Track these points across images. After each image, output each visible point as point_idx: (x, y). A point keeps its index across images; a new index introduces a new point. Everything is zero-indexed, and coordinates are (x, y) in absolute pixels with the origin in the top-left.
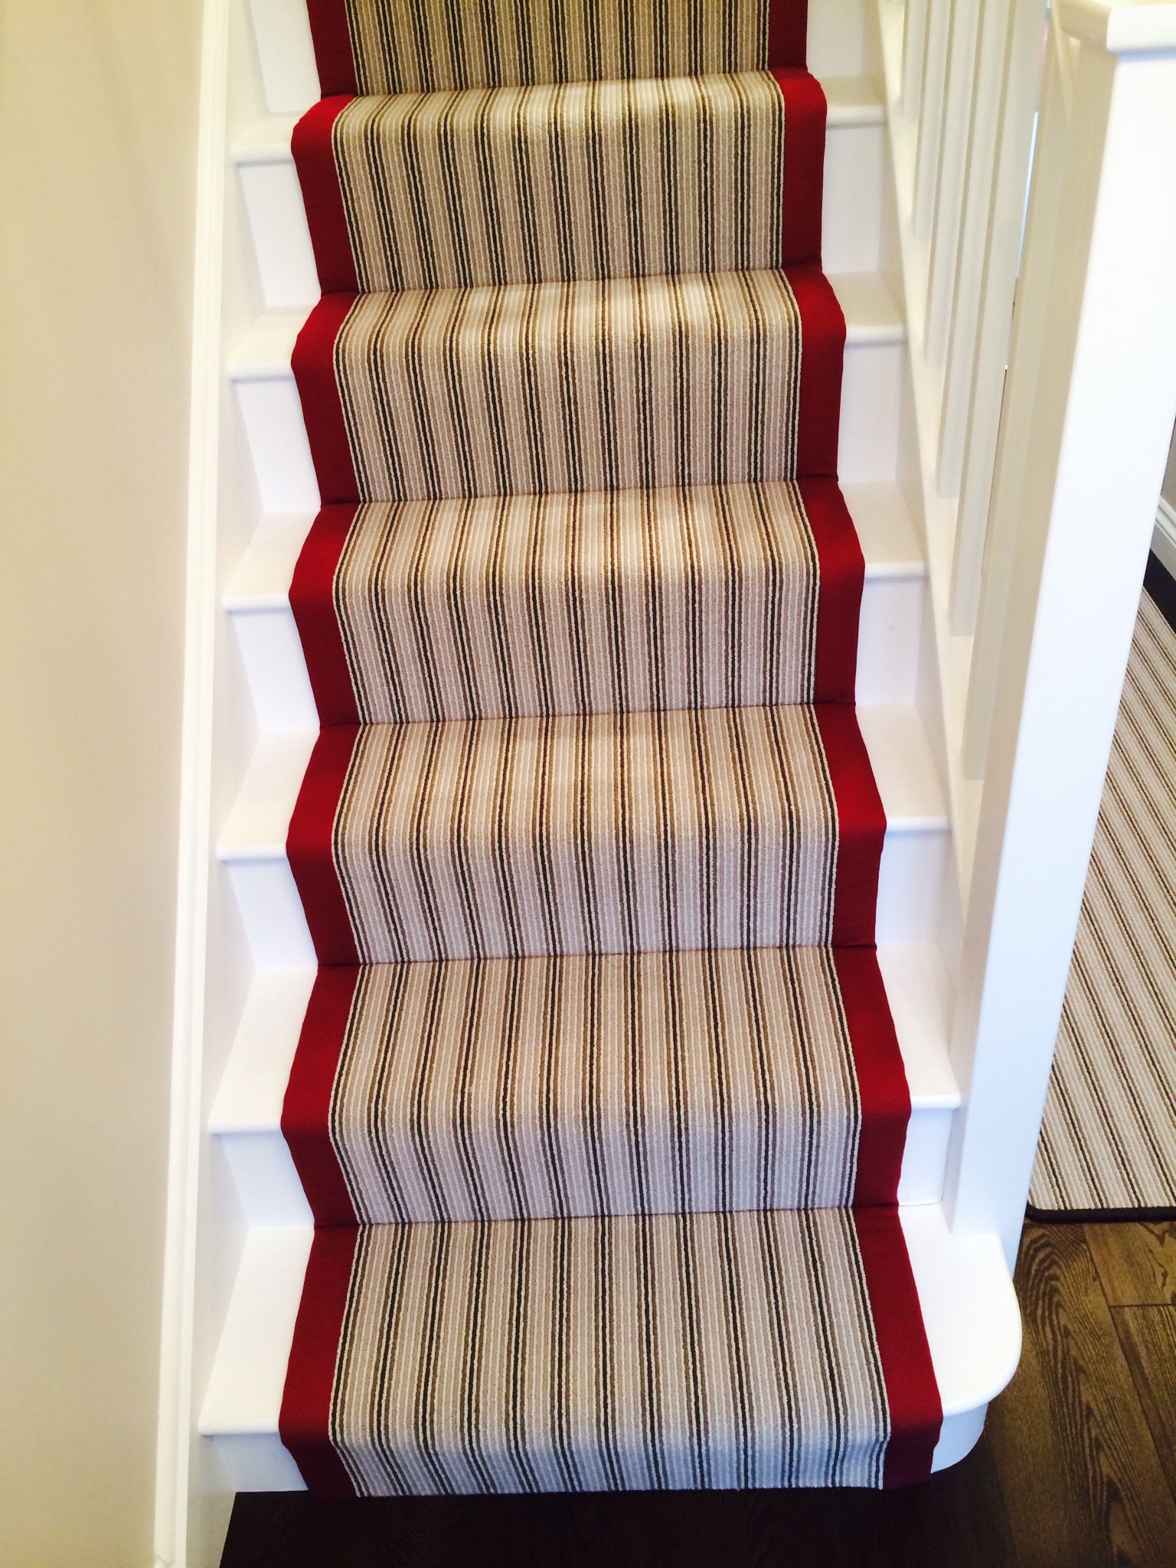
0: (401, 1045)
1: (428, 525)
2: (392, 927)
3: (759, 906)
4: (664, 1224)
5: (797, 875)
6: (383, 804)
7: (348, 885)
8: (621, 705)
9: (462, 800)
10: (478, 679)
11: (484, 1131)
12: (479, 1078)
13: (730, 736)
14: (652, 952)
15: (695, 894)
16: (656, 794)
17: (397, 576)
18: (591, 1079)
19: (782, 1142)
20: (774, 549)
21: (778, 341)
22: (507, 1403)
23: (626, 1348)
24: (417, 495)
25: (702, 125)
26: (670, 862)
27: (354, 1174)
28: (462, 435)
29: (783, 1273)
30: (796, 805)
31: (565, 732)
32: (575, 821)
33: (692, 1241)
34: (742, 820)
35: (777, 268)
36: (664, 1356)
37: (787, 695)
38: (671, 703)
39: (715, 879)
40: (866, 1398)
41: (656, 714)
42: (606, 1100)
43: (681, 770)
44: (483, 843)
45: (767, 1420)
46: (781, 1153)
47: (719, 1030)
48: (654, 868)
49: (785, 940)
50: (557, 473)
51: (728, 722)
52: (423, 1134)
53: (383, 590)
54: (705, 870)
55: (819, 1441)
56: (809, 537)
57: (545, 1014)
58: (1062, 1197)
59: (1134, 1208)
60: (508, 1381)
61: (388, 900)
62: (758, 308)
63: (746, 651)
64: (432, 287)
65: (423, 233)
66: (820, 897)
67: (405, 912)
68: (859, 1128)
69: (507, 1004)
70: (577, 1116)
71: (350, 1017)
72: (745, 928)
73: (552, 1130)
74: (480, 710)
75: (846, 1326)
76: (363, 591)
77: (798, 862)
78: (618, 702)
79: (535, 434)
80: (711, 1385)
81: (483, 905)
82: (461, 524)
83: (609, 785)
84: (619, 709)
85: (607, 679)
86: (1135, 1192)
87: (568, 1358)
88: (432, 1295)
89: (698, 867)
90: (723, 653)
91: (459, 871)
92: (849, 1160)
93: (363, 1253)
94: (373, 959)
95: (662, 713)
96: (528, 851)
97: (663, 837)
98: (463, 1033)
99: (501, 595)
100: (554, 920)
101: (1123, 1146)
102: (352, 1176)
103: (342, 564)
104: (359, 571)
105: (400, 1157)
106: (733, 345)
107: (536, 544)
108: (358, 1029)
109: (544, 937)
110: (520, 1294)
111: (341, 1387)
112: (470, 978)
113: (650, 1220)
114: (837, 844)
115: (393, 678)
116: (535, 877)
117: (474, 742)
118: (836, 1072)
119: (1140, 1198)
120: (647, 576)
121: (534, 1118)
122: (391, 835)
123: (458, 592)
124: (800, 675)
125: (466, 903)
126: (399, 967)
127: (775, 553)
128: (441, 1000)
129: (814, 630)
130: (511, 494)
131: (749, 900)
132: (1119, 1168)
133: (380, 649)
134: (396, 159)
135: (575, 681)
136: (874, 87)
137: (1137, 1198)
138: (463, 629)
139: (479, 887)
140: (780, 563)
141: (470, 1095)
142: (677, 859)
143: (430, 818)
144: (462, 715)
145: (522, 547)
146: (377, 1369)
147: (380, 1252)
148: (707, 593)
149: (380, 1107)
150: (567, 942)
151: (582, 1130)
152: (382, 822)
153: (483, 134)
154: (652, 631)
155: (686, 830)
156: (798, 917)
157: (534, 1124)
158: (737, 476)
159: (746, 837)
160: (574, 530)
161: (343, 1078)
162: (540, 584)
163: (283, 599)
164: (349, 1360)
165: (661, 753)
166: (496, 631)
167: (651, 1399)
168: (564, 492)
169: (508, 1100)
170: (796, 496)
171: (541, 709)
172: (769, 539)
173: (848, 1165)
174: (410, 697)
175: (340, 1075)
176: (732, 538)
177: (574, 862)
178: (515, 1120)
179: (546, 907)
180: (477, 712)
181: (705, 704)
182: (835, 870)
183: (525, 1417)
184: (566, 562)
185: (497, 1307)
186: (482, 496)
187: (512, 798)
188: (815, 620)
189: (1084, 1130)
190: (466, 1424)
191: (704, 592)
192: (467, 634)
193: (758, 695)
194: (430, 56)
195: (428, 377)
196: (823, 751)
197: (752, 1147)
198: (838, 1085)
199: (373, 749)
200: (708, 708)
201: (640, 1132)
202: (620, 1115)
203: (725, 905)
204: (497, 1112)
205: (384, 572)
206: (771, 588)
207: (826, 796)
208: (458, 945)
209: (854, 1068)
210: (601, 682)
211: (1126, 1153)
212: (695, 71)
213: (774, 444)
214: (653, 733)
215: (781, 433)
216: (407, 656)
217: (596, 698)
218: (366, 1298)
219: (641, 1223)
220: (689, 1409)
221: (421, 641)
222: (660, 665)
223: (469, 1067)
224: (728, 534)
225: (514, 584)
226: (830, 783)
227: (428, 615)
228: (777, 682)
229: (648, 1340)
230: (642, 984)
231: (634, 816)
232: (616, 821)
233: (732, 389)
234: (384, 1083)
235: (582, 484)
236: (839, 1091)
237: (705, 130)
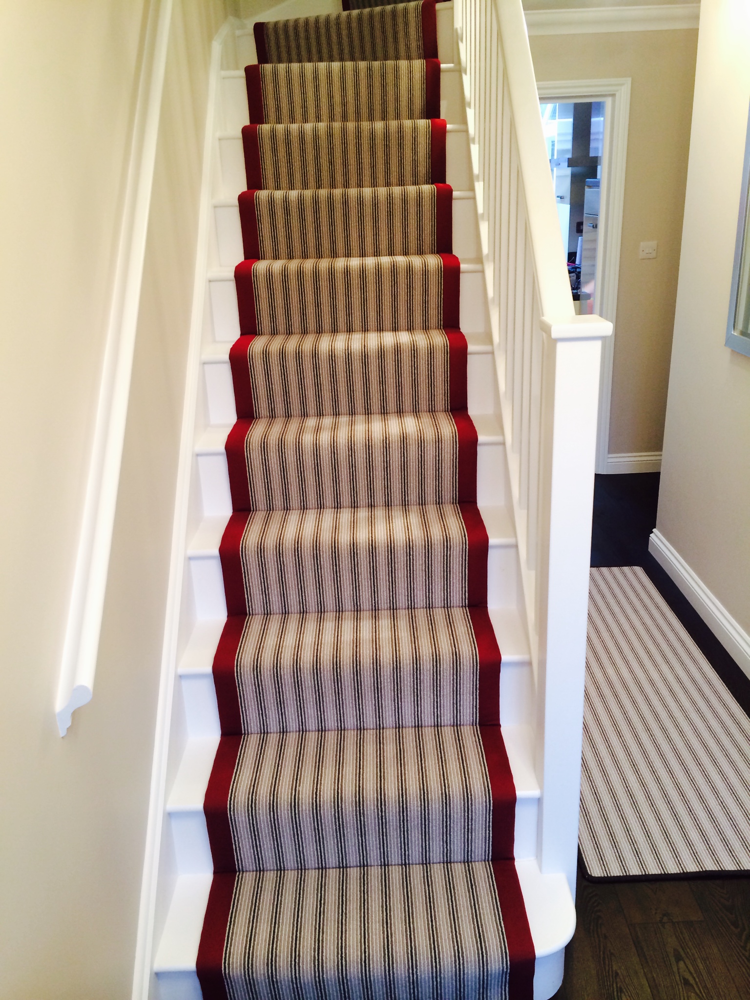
0: (264, 770)
1: (284, 520)
2: (261, 712)
3: (442, 701)
4: (395, 870)
5: (460, 684)
6: (260, 649)
7: (241, 688)
8: (375, 606)
9: (298, 647)
10: (306, 592)
11: (306, 810)
12: (303, 783)
13: (428, 620)
14: (390, 728)
15: (411, 695)
16: (392, 644)
17: (270, 541)
18: (359, 783)
19: (454, 817)
20: (447, 531)
21: (447, 442)
22: (315, 951)
23: (376, 926)
24: (279, 508)
25: (413, 352)
26: (399, 677)
27: (238, 837)
28: (302, 480)
29: (456, 891)
30: (458, 649)
31: (348, 618)
32: (353, 656)
33: (410, 877)
34: (433, 656)
35: (448, 411)
36: (395, 929)
37: (455, 602)
38: (399, 605)
39: (420, 686)
40: (497, 946)
41: (392, 611)
42: (366, 793)
43: (404, 634)
44: (308, 666)
45: (447, 958)
46: (453, 823)
47: (423, 762)
48: (391, 680)
49: (455, 722)
50: (346, 499)
51: (427, 614)
52: (275, 811)
53: (264, 548)
54: (415, 681)
55: (473, 971)
56: (463, 527)
57: (336, 755)
58: (606, 870)
59: (642, 875)
60: (315, 942)
61: (260, 697)
62: (438, 427)
63: (435, 580)
64: (289, 417)
65: (286, 393)
66: (472, 697)
67: (268, 703)
68: (492, 808)
69: (317, 751)
70: (352, 801)
71: (238, 757)
72: (436, 714)
73: (340, 808)
74: (306, 608)
75: (487, 914)
76: (254, 548)
77: (460, 677)
78: (374, 605)
79: (336, 480)
80: (418, 941)
81: (306, 700)
82: (300, 520)
83: (369, 641)
84: (374, 608)
85: (368, 593)
86: (643, 867)
87: (346, 931)
88: (276, 903)
89: (412, 679)
90: (424, 580)
91: (296, 681)
92: (487, 829)
93: (239, 884)
94: (249, 731)
95: (395, 611)
96: (330, 670)
97: (395, 663)
98: (295, 764)
99: (320, 550)
100: (341, 709)
101: (637, 845)
102: (236, 839)
103: (244, 536)
104: (253, 539)
105: (262, 826)
106: (427, 443)
107: (336, 528)
108: (242, 762)
109: (336, 719)
110: (321, 902)
111: (229, 945)
112: (299, 740)
113: (388, 868)
114: (478, 668)
115: (265, 592)
116: (333, 684)
117: (304, 622)
118: (480, 779)
119: (646, 870)
120: (388, 542)
121: (331, 802)
122: (264, 662)
123: (299, 549)
124: (461, 592)
125: (298, 698)
126: (262, 735)
127: (447, 533)
128: (284, 750)
129: (467, 570)
130: (324, 508)
131: (437, 699)
132: (635, 856)
133: (260, 576)
134: (276, 362)
135: (353, 594)
136: (488, 338)
137: (644, 870)
138: (301, 567)
139: (305, 689)
140: (450, 538)
141: (299, 791)
142: (402, 675)
143: (283, 654)
144: (297, 611)
145: (329, 530)
146: (247, 937)
147: (248, 884)
148: (416, 551)
149: (254, 797)
150: (347, 722)
151: (354, 808)
152: (259, 656)
153: (315, 353)
154: (390, 569)
155: (406, 660)
156: (461, 708)
157: (331, 805)
158: (430, 501)
159: (435, 664)
160: (354, 524)
161: (235, 784)
162: (338, 545)
163: (216, 552)
164: (233, 933)
165: (394, 628)
166: (316, 568)
167: (388, 949)
168: (349, 507)
169: (318, 793)
170: (458, 510)
171: (336, 608)
172: (445, 528)
173: (488, 832)
174: (273, 601)
175: (234, 783)
176: (427, 527)
177: (352, 676)
178: (322, 803)
179: (338, 701)
180: (305, 609)
181: (416, 606)
182: (478, 682)
183: (324, 958)
184: (350, 536)
185: (309, 907)
186: (310, 509)
187: (322, 646)
188: (467, 565)
189: (617, 838)
190: (293, 963)
191: (414, 550)
192: (303, 570)
193: (441, 602)
194: (291, 320)
195: (288, 454)
196: (472, 627)
197: (439, 819)
198: (481, 785)
199: (254, 626)
200: (417, 608)
201: (383, 810)
202: (374, 800)
203: (426, 701)
204: (313, 799)
205: (264, 540)
206: (445, 549)
207: (473, 645)
208: (293, 723)
209: (488, 778)
210: (365, 595)
211: (638, 848)
212: (410, 329)
213: (447, 487)
214: (391, 618)
215: (450, 482)
216: (273, 580)
217: (363, 603)
218: (241, 905)
219: (383, 870)
220: (408, 953)
221: (280, 573)
222: (394, 586)
223: (299, 779)
224: (426, 525)
225: (326, 545)
226: (475, 639)
227: (285, 560)
228: (450, 596)
229: (387, 923)
230: (385, 742)
231: (381, 654)
232: (373, 656)
233: (427, 462)
234: (256, 786)
235: (357, 504)
236: (481, 788)
237: (414, 353)
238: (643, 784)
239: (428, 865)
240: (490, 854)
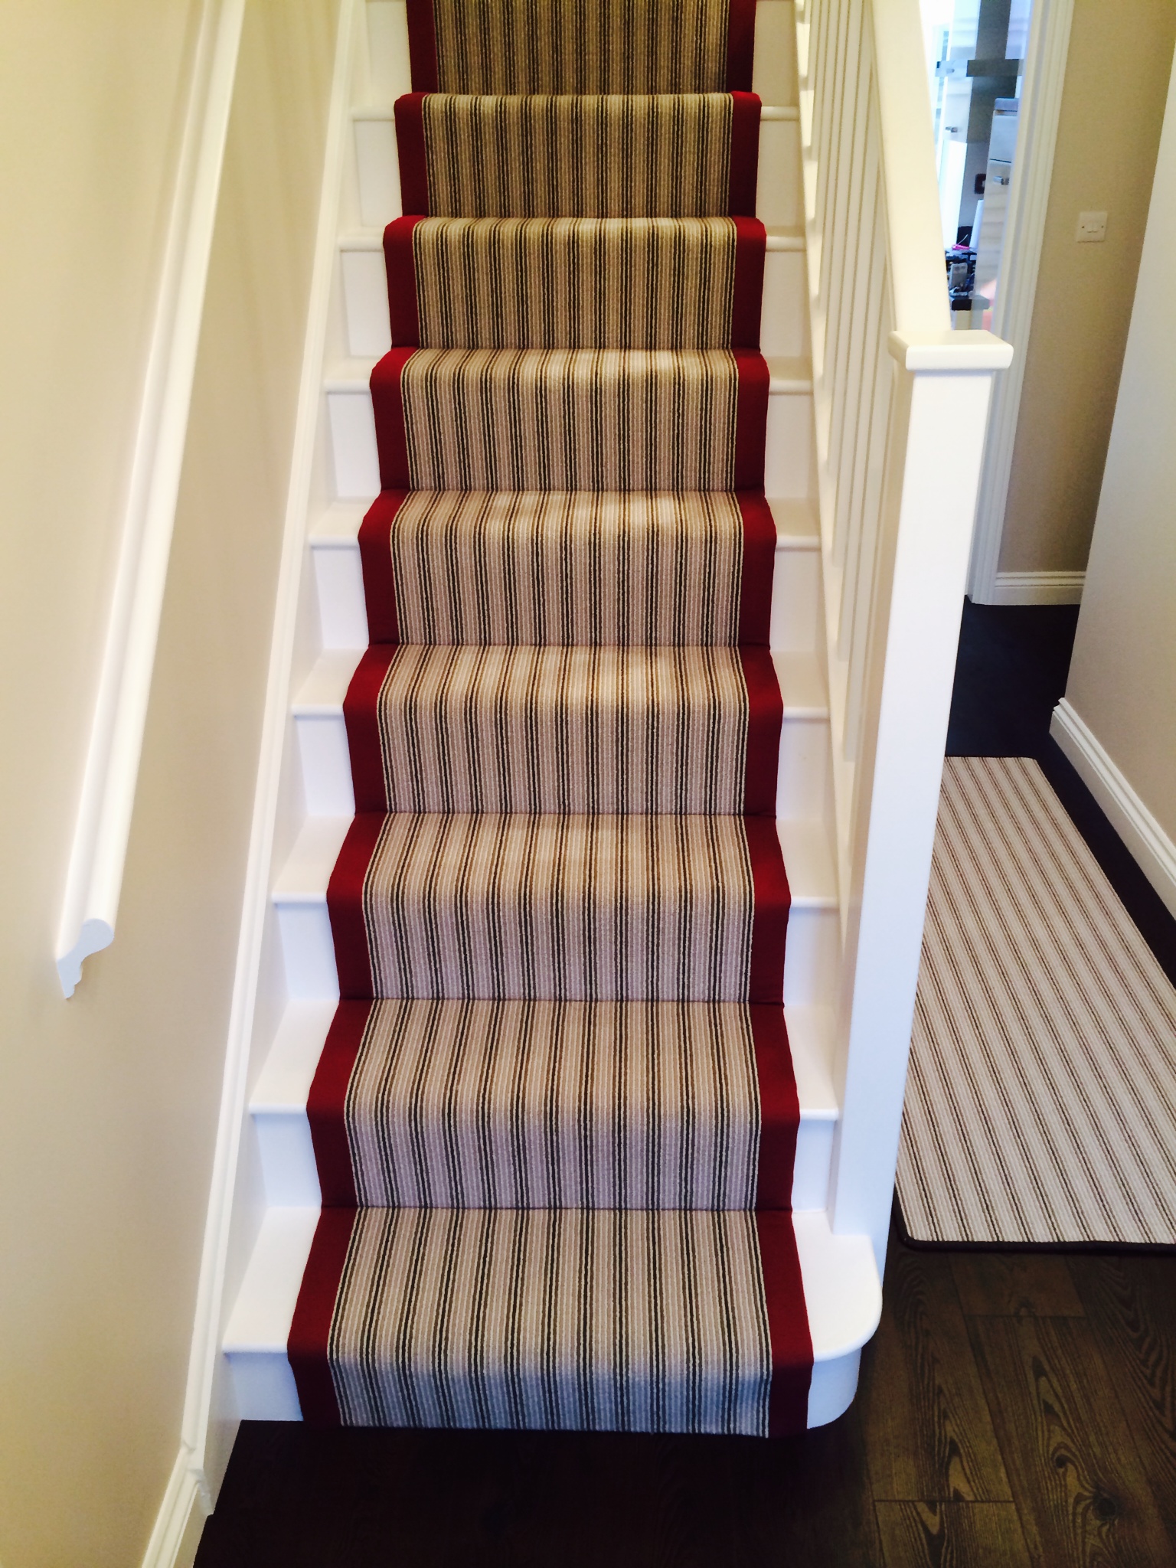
0: (404, 1055)
1: (452, 661)
2: (402, 966)
3: (692, 964)
4: (604, 1216)
5: (722, 939)
6: (403, 866)
7: (371, 928)
8: (593, 807)
9: (466, 867)
10: (483, 780)
11: (466, 1121)
12: (464, 1080)
13: (677, 834)
14: (607, 1001)
15: (642, 951)
16: (616, 870)
17: (427, 695)
18: (553, 1085)
19: (699, 1142)
20: (716, 692)
21: (725, 542)
22: (471, 1334)
23: (568, 1300)
24: (444, 641)
25: (677, 386)
26: (624, 922)
27: (359, 1155)
28: (483, 597)
29: (696, 1254)
30: (723, 883)
31: (548, 824)
32: (552, 886)
33: (626, 1228)
34: (680, 891)
35: (730, 491)
36: (597, 1307)
37: (723, 806)
38: (632, 808)
39: (658, 938)
40: (754, 1341)
41: (620, 816)
42: (563, 1100)
43: (637, 855)
44: (480, 898)
45: (676, 1356)
46: (698, 1152)
47: (656, 1056)
48: (611, 926)
49: (712, 995)
50: (554, 630)
51: (676, 824)
52: (418, 1120)
53: (416, 705)
54: (651, 930)
55: (716, 1376)
56: (742, 685)
57: (519, 1039)
58: (936, 1232)
59: (994, 1242)
60: (472, 1319)
61: (402, 943)
62: (712, 517)
63: (692, 769)
64: (466, 489)
65: (463, 449)
66: (740, 959)
67: (414, 953)
68: (759, 1133)
69: (489, 1031)
70: (540, 1111)
71: (365, 1034)
72: (681, 983)
73: (520, 1121)
74: (482, 806)
75: (743, 1292)
76: (400, 705)
77: (723, 927)
78: (591, 805)
79: (539, 600)
80: (633, 1327)
81: (475, 951)
82: (478, 663)
83: (580, 863)
84: (591, 811)
85: (583, 786)
86: (995, 1230)
87: (521, 1305)
88: (415, 1258)
89: (645, 928)
90: (674, 770)
91: (460, 921)
92: (751, 1163)
93: (360, 1226)
94: (384, 994)
95: (625, 816)
96: (515, 906)
97: (619, 901)
98: (454, 1050)
99: (506, 714)
100: (531, 968)
101: (989, 1196)
102: (357, 1158)
103: (385, 685)
104: (398, 690)
105: (398, 1140)
106: (692, 544)
107: (535, 679)
108: (370, 1043)
109: (521, 982)
110: (485, 1259)
111: (339, 1318)
112: (461, 1012)
113: (593, 1213)
114: (753, 914)
115: (417, 776)
116: (518, 929)
117: (477, 828)
118: (743, 1087)
119: (999, 1235)
120: (618, 705)
121: (506, 1110)
122: (409, 889)
123: (473, 710)
124: (733, 791)
125: (462, 948)
126: (405, 1002)
127: (716, 695)
128: (438, 1026)
129: (745, 756)
130: (517, 645)
131: (684, 959)
132: (984, 1212)
133: (409, 751)
134: (448, 396)
135: (559, 786)
136: (805, 366)
137: (996, 1234)
138: (475, 739)
139: (474, 935)
140: (720, 703)
141: (457, 1091)
142: (629, 920)
143: (440, 878)
144: (468, 809)
145: (524, 681)
146: (368, 1306)
147: (374, 1226)
148: (663, 721)
149: (386, 1097)
150: (540, 988)
151: (543, 1122)
152: (402, 879)
153: (514, 383)
154: (620, 749)
155: (637, 896)
156: (722, 975)
157: (506, 1115)
158: (693, 640)
159: (683, 904)
160: (564, 673)
161: (357, 1076)
162: (536, 707)
163: (338, 709)
164: (346, 1300)
165: (622, 843)
166: (500, 742)
167: (585, 1336)
168: (559, 645)
169: (487, 1096)
170: (736, 657)
171: (530, 808)
172: (712, 686)
173: (751, 1167)
174: (428, 791)
175: (355, 1073)
176: (684, 683)
177: (549, 917)
178: (491, 1111)
179: (525, 956)
180: (480, 807)
181: (659, 810)
182: (751, 936)
183: (485, 1345)
184: (557, 693)
185: (467, 1267)
186: (495, 645)
187: (504, 867)
188: (745, 748)
189: (958, 1183)
190: (437, 1349)
191: (660, 720)
192: (477, 744)
193: (701, 806)
194: (476, 324)
195: (461, 553)
196: (747, 847)
197: (676, 1145)
198: (744, 1097)
199: (397, 830)
200: (661, 814)
201: (588, 1127)
202: (574, 1112)
203: (666, 961)
204: (478, 1105)
205: (417, 693)
206: (711, 721)
207: (747, 878)
208: (453, 985)
209: (758, 1086)
210: (578, 788)
211: (990, 1201)
212: (676, 347)
213: (722, 618)
214: (617, 829)
215: (727, 610)
216: (429, 758)
217: (574, 800)
218: (361, 1256)
219: (585, 1215)
220: (615, 1344)
221: (441, 747)
222: (625, 777)
223: (458, 1072)
224: (682, 680)
225: (516, 706)
226: (750, 868)
227: (449, 726)
228: (716, 796)
229: (585, 1296)
230: (597, 1022)
231: (598, 884)
232: (584, 887)
233: (690, 575)
234: (389, 1080)
235: (573, 640)
236: (745, 1101)
237: (679, 390)
238: (1006, 1103)
239: (656, 1212)
240: (754, 1200)
